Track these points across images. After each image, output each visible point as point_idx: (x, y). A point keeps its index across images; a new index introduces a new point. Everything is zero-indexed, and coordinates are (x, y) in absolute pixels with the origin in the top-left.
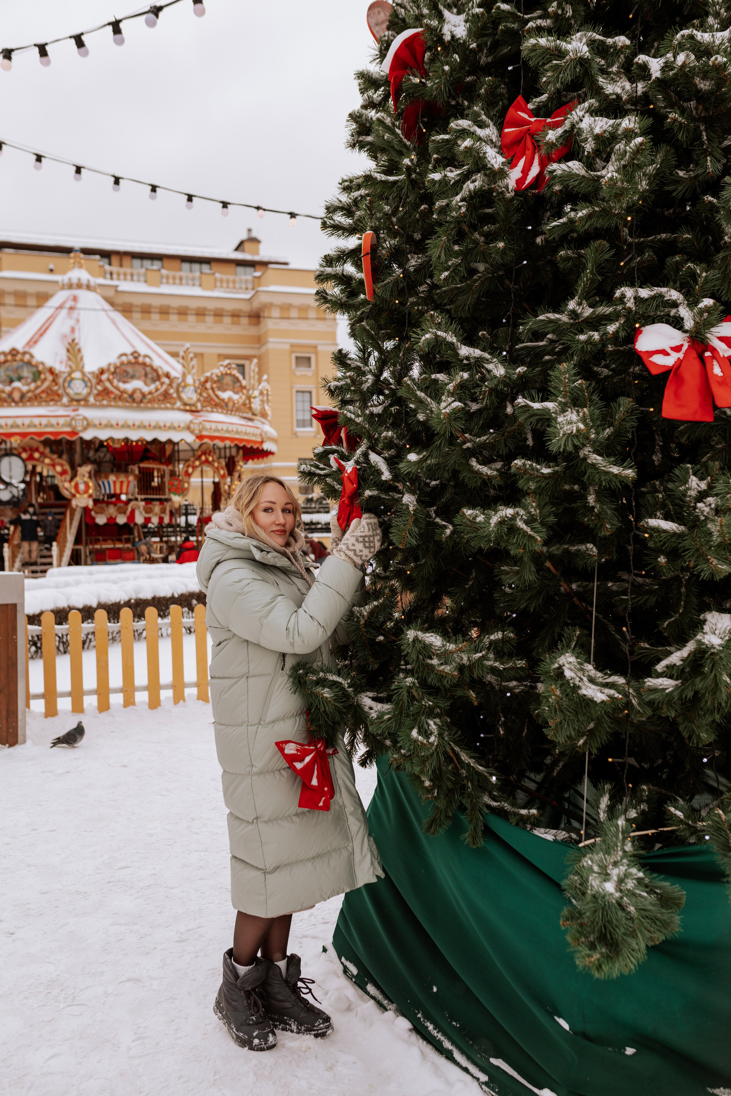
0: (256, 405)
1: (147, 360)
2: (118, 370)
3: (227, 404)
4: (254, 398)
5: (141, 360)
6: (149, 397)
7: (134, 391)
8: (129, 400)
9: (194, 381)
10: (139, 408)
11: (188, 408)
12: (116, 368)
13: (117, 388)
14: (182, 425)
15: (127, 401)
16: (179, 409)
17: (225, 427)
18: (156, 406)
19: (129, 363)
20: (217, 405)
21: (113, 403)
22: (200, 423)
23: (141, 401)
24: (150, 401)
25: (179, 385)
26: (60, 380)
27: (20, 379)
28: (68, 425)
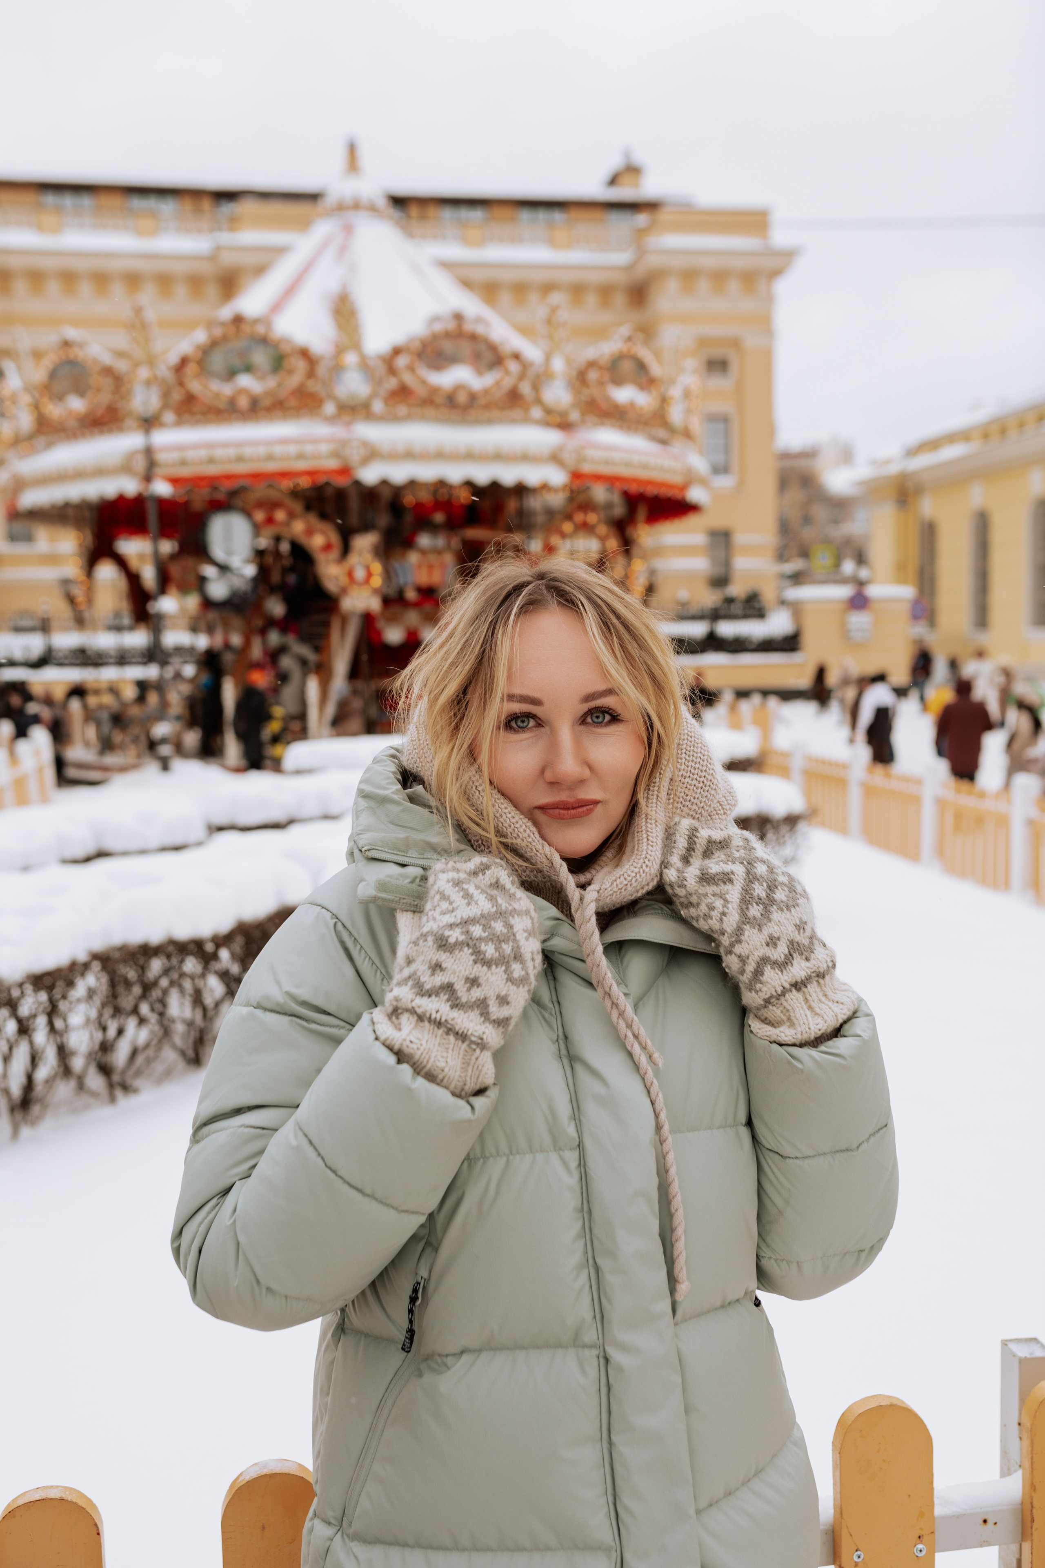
1: (480, 330)
2: (427, 348)
3: (623, 412)
4: (673, 402)
5: (468, 328)
6: (484, 399)
7: (456, 388)
8: (446, 405)
9: (567, 368)
10: (465, 421)
11: (554, 419)
12: (423, 344)
13: (424, 382)
14: (544, 452)
15: (444, 408)
16: (539, 422)
18: (495, 415)
19: (447, 334)
20: (606, 414)
21: (417, 412)
22: (575, 449)
23: (469, 407)
24: (483, 408)
25: (537, 376)
26: (322, 370)
27: (248, 369)
28: (335, 454)
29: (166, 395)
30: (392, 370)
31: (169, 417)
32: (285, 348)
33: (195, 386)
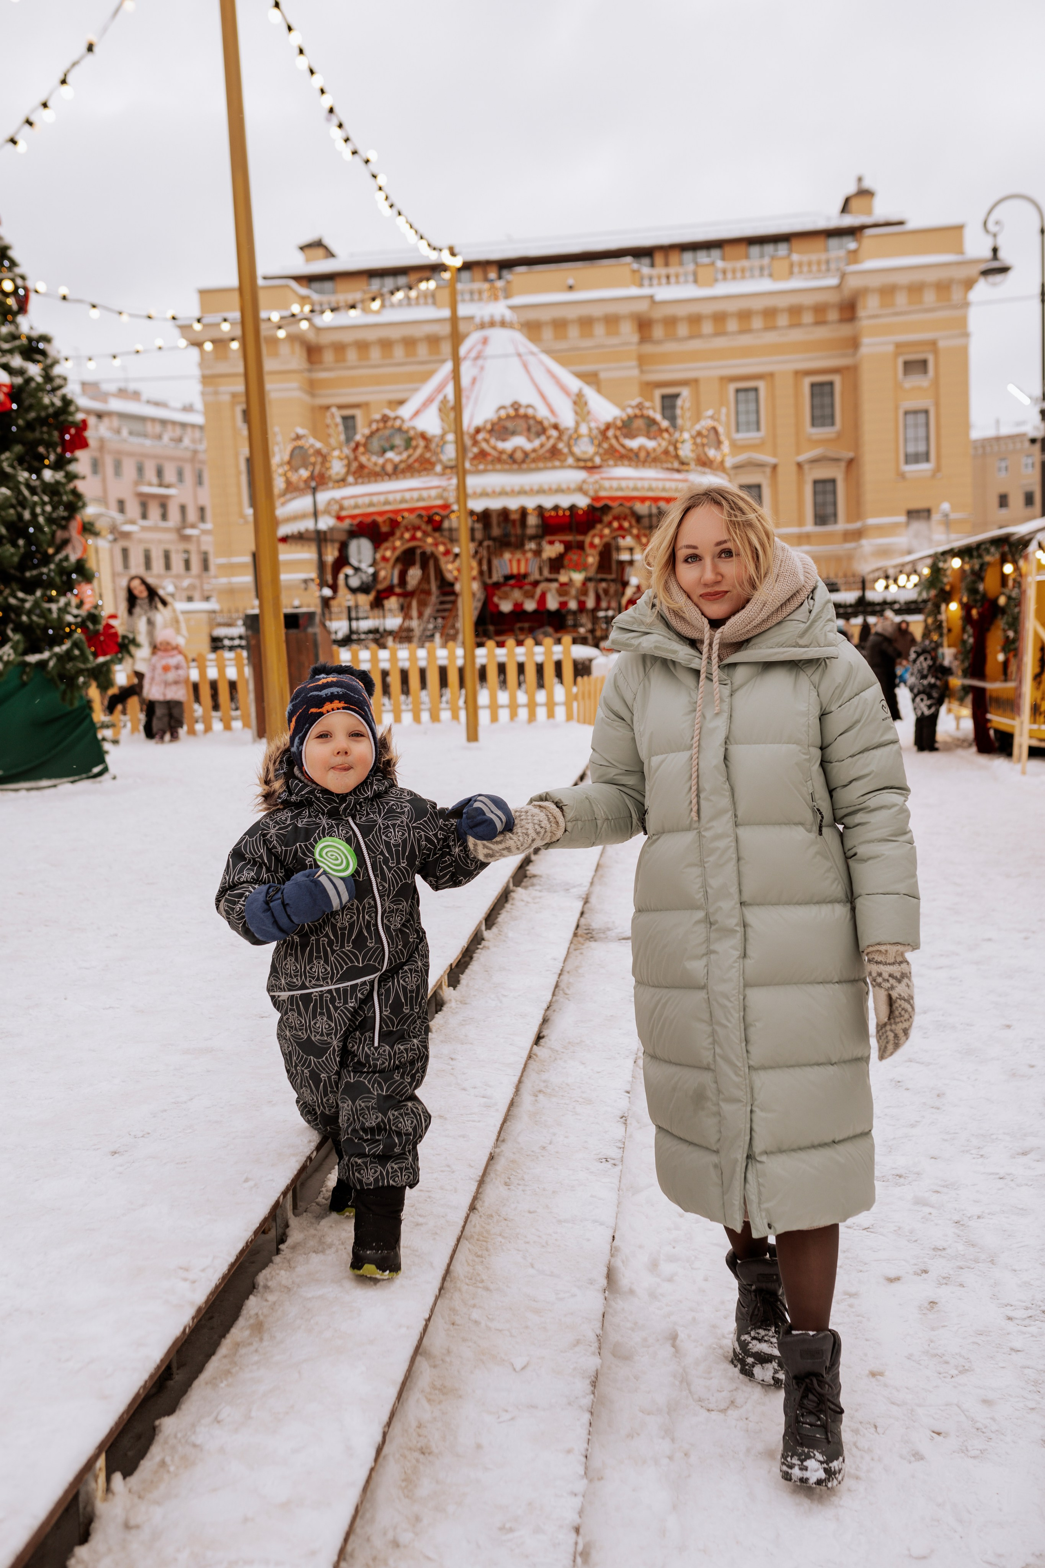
0: (686, 451)
1: (530, 412)
2: (496, 427)
3: (637, 455)
4: (683, 442)
5: (522, 411)
6: (533, 455)
7: (515, 450)
8: (509, 461)
9: (590, 429)
10: (520, 470)
11: (582, 464)
12: (493, 425)
13: (494, 448)
14: (573, 486)
15: (507, 463)
16: (570, 467)
17: (631, 484)
18: (541, 465)
19: (508, 417)
20: (622, 457)
21: (490, 467)
22: (596, 482)
23: (523, 461)
24: (534, 461)
25: (570, 438)
26: (433, 446)
27: (392, 448)
28: (440, 497)
29: (349, 465)
30: (475, 443)
31: (351, 479)
32: (412, 433)
33: (363, 459)
